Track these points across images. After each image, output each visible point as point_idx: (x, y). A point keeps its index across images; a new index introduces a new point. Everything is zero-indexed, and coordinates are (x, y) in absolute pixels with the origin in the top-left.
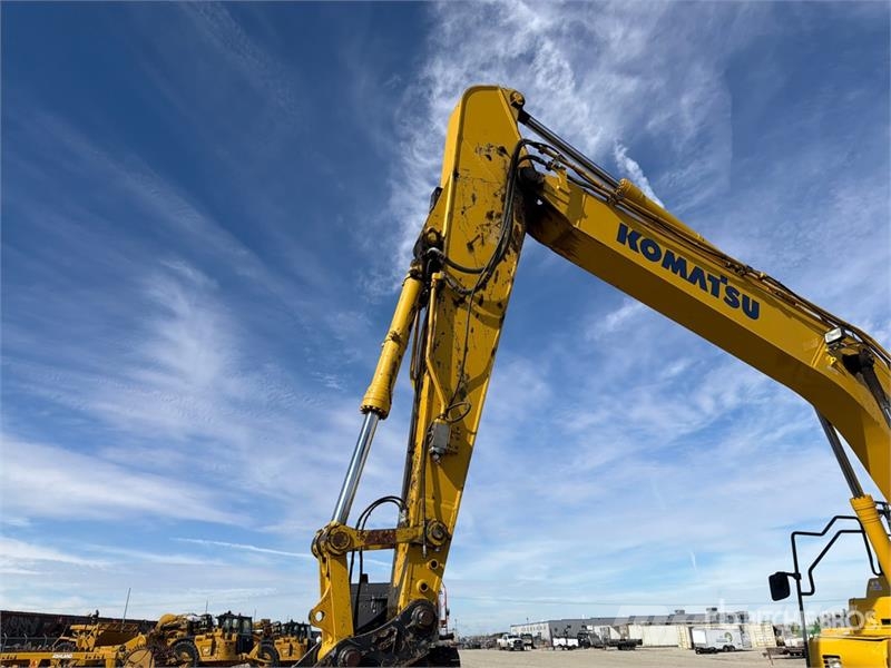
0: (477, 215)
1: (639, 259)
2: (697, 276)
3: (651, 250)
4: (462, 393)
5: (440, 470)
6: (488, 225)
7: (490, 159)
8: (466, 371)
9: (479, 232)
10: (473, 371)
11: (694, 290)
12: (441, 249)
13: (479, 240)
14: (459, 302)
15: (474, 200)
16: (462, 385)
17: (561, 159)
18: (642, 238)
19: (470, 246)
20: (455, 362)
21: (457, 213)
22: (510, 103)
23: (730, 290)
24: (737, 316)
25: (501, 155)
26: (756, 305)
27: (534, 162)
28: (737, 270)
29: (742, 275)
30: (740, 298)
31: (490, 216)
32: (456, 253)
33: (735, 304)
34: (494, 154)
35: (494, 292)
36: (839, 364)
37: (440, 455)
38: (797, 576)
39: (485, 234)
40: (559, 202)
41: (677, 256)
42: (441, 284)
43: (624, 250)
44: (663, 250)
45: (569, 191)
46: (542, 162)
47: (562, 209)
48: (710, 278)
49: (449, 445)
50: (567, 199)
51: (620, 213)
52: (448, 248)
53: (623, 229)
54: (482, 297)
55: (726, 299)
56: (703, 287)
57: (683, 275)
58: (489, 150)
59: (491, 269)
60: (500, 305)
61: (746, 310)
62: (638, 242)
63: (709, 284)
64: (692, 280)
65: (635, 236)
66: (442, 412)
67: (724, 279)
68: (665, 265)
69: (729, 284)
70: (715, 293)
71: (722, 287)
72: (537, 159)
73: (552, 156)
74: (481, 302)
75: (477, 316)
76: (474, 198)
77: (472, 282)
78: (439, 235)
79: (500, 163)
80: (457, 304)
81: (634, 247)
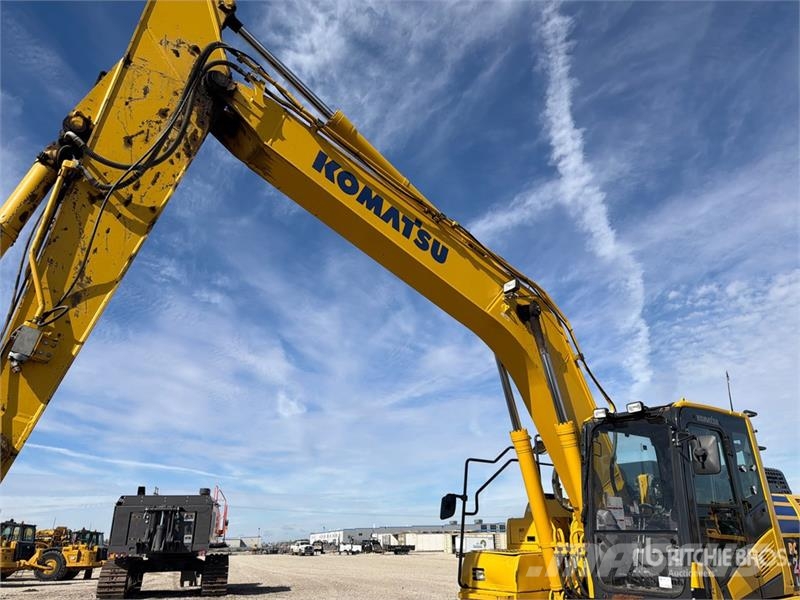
0: (147, 110)
1: (333, 189)
2: (392, 215)
3: (348, 183)
4: (76, 299)
5: (22, 381)
6: (157, 122)
7: (177, 54)
8: (87, 273)
9: (145, 128)
10: (97, 273)
11: (385, 229)
12: (86, 141)
13: (143, 136)
14: (98, 196)
15: (145, 94)
16: (77, 289)
17: (261, 71)
18: (340, 170)
19: (128, 141)
20: (76, 263)
21: (119, 102)
22: (218, 5)
23: (421, 234)
24: (425, 258)
25: (192, 54)
26: (445, 251)
27: (232, 70)
28: (433, 216)
29: (438, 222)
30: (431, 242)
31: (163, 113)
32: (107, 145)
33: (424, 247)
34: (183, 51)
35: (148, 194)
36: (513, 313)
37: (21, 362)
38: (464, 498)
39: (152, 131)
40: (252, 117)
41: (374, 194)
42: (73, 176)
43: (319, 178)
44: (362, 186)
45: (263, 106)
46: (241, 72)
47: (254, 123)
48: (404, 219)
49: (35, 352)
50: (260, 113)
51: (321, 141)
52: (96, 137)
53: (321, 157)
54: (131, 196)
55: (416, 241)
56: (396, 226)
57: (377, 212)
58: (178, 46)
60: (153, 209)
61: (434, 254)
62: (336, 173)
63: (402, 225)
64: (386, 218)
65: (333, 166)
66: (37, 315)
67: (419, 223)
68: (360, 200)
69: (422, 228)
70: (407, 234)
71: (415, 229)
72: (236, 68)
73: (250, 66)
74: (127, 203)
75: (119, 216)
76: (146, 91)
77: (114, 177)
78: (87, 121)
79: (188, 61)
80: (93, 200)
81: (330, 176)
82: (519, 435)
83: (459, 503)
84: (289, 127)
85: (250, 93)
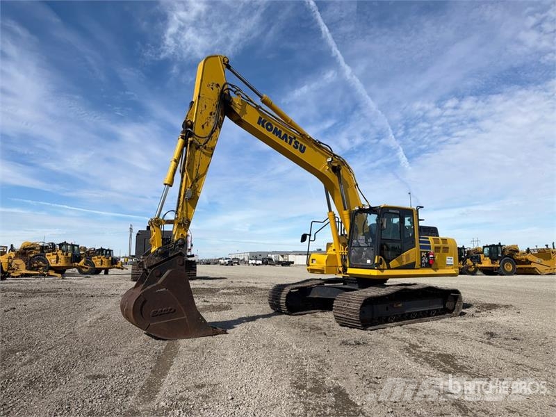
0: (206, 113)
1: (264, 131)
2: (285, 137)
3: (269, 127)
4: (197, 180)
5: (188, 204)
6: (210, 118)
7: (212, 88)
8: (198, 172)
9: (207, 121)
10: (201, 173)
11: (282, 143)
12: (192, 129)
13: (206, 124)
14: (198, 148)
16: (197, 177)
18: (267, 122)
19: (203, 127)
20: (195, 169)
21: (199, 113)
22: (223, 62)
23: (296, 142)
24: (296, 152)
25: (217, 87)
26: (305, 147)
27: (229, 91)
28: (301, 134)
29: (302, 136)
30: (299, 145)
31: (211, 114)
32: (198, 131)
33: (296, 148)
34: (214, 87)
35: (210, 144)
36: (330, 169)
37: (189, 199)
38: (310, 235)
39: (209, 121)
40: (236, 109)
41: (279, 129)
42: (192, 142)
43: (259, 128)
44: (274, 126)
45: (241, 103)
46: (233, 91)
47: (238, 111)
48: (290, 137)
49: (191, 196)
50: (240, 107)
52: (195, 128)
53: (260, 118)
54: (206, 146)
55: (294, 146)
56: (286, 141)
57: (279, 137)
58: (212, 85)
59: (210, 136)
60: (212, 149)
61: (300, 150)
62: (265, 124)
63: (289, 140)
64: (283, 139)
65: (264, 121)
66: (190, 186)
67: (295, 138)
68: (273, 133)
69: (296, 140)
70: (290, 143)
71: (294, 141)
72: (231, 90)
74: (205, 148)
75: (204, 153)
76: (205, 107)
77: (202, 141)
78: (192, 122)
79: (217, 91)
80: (197, 149)
81: (263, 126)
82: (331, 214)
83: (308, 236)
84: (249, 109)
85: (236, 100)
